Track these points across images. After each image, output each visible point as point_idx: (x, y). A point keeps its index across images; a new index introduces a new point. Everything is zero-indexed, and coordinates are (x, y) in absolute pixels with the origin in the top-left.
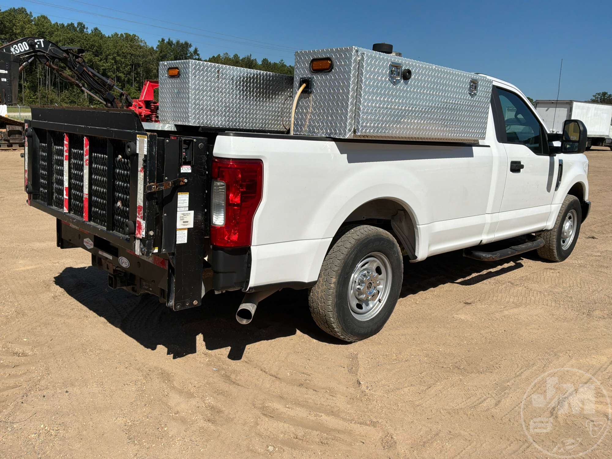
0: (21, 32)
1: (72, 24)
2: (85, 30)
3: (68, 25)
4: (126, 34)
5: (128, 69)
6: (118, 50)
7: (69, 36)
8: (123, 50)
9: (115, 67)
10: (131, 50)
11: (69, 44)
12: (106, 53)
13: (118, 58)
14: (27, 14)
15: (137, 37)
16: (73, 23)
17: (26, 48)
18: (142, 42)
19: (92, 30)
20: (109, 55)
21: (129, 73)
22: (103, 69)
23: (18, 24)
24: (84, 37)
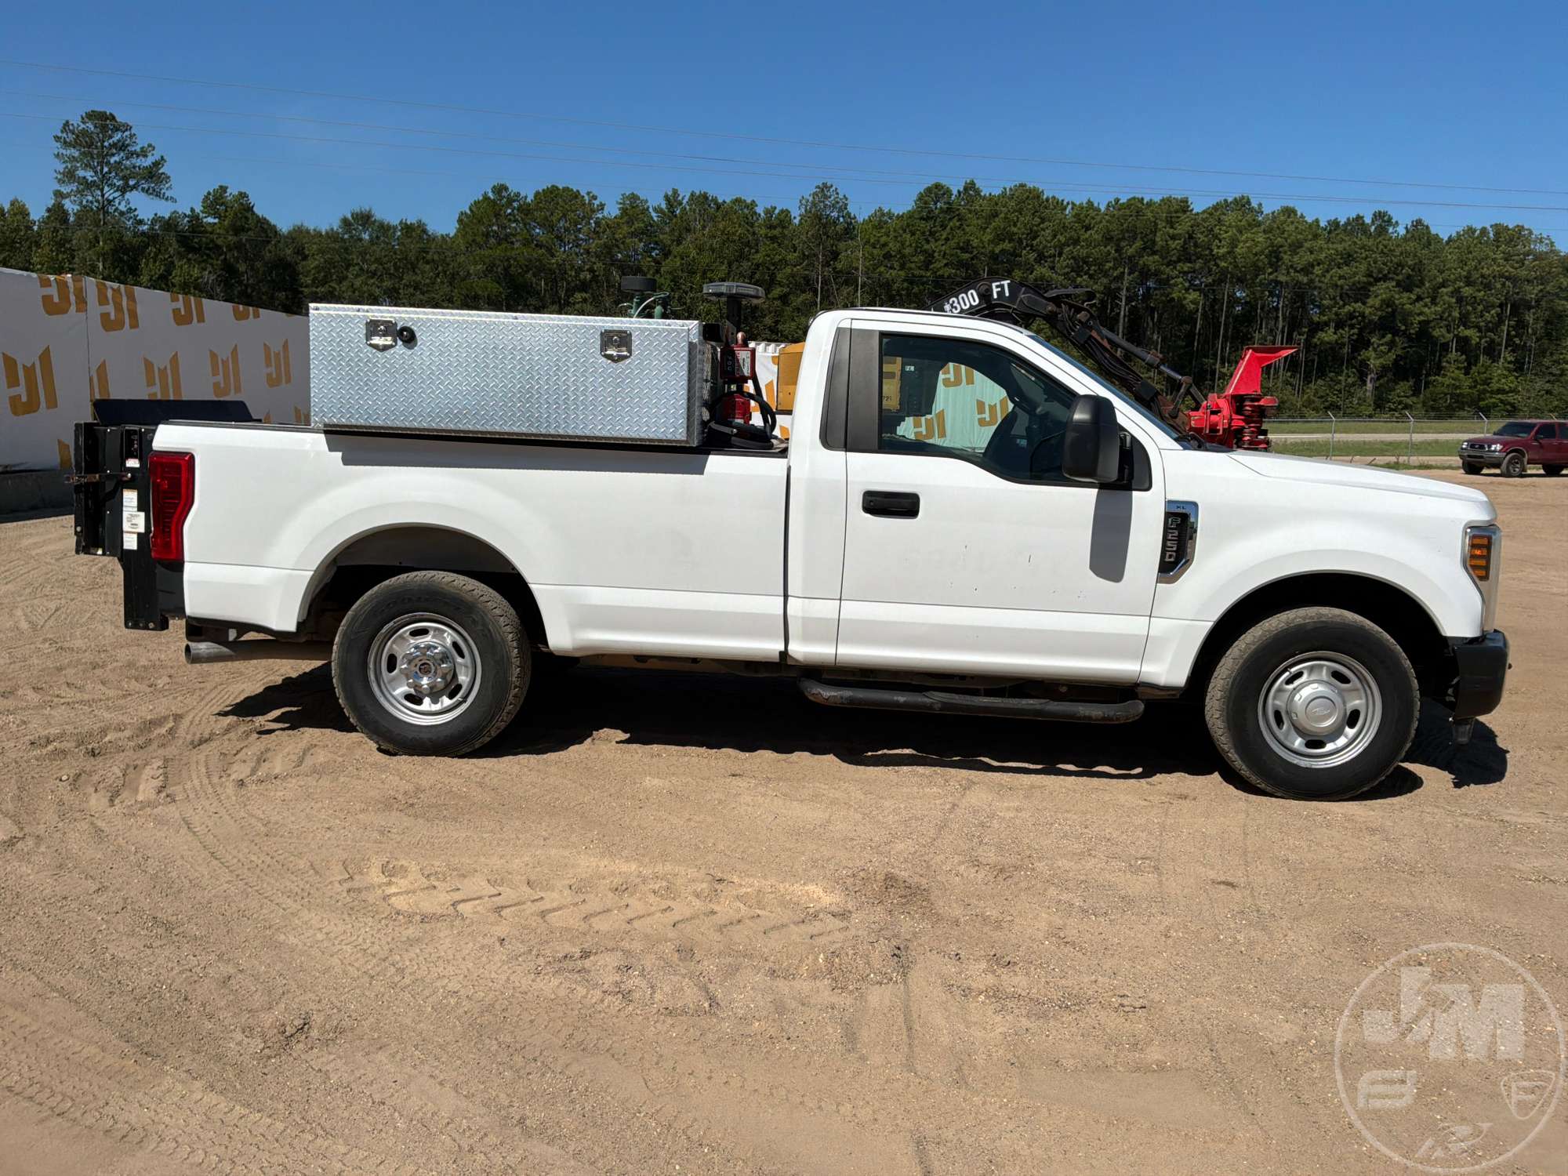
0: (1229, 253)
1: (1359, 218)
2: (1391, 230)
3: (1348, 223)
4: (1496, 226)
5: (1492, 316)
6: (1469, 272)
7: (1340, 247)
8: (1483, 268)
9: (1456, 314)
10: (1505, 266)
11: (1339, 268)
12: (1434, 283)
13: (1467, 291)
14: (1252, 210)
15: (1526, 232)
16: (1361, 215)
17: (974, 301)
18: (1541, 242)
19: (1406, 228)
20: (1443, 285)
21: (1495, 327)
22: (1420, 322)
23: (1224, 236)
24: (1381, 247)
